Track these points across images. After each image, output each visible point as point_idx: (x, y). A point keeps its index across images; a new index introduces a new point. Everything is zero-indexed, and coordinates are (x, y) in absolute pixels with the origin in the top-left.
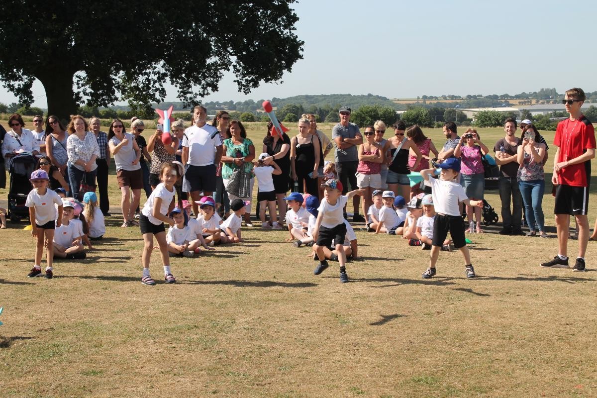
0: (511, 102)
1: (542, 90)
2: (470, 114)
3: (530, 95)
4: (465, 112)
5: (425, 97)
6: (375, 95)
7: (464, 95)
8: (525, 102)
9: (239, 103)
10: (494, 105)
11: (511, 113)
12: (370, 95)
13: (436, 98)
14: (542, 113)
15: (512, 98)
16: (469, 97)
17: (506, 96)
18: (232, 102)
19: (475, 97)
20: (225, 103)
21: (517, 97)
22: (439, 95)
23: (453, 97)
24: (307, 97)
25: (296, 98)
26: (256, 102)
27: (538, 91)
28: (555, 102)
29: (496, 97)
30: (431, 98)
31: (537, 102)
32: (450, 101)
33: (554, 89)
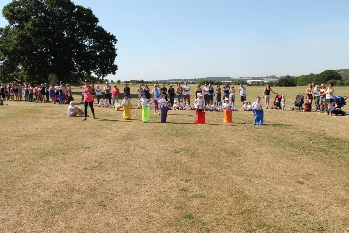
0: (264, 79)
1: (272, 76)
2: (249, 82)
3: (269, 77)
4: (247, 81)
5: (241, 78)
6: (228, 77)
7: (251, 77)
8: (267, 79)
9: (192, 79)
10: (255, 80)
11: (259, 81)
12: (227, 77)
13: (244, 78)
14: (268, 82)
15: (264, 78)
16: (253, 77)
17: (263, 77)
18: (190, 79)
19: (254, 77)
20: (189, 79)
21: (265, 77)
22: (245, 77)
23: (248, 77)
24: (210, 77)
25: (207, 78)
26: (197, 79)
27: (271, 76)
28: (275, 79)
29: (260, 77)
30: (243, 78)
31: (270, 79)
32: (248, 79)
33: (275, 76)
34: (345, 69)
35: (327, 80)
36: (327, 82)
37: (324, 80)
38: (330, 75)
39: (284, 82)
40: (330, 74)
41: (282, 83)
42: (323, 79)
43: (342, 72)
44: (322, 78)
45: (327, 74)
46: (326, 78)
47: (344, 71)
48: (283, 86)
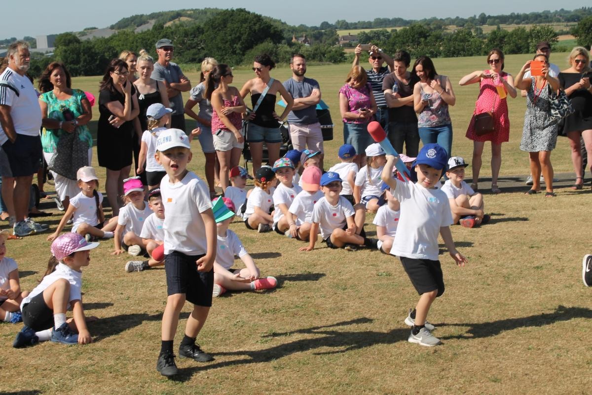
34: (192, 10)
35: (249, 46)
36: (248, 52)
37: (238, 46)
38: (257, 27)
39: (82, 60)
40: (255, 24)
41: (77, 62)
42: (233, 41)
43: (183, 19)
44: (229, 38)
45: (245, 25)
46: (244, 37)
47: (190, 16)
48: (80, 75)
